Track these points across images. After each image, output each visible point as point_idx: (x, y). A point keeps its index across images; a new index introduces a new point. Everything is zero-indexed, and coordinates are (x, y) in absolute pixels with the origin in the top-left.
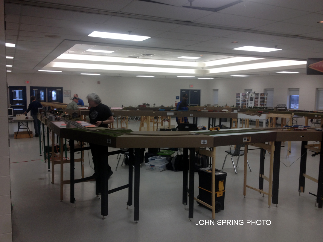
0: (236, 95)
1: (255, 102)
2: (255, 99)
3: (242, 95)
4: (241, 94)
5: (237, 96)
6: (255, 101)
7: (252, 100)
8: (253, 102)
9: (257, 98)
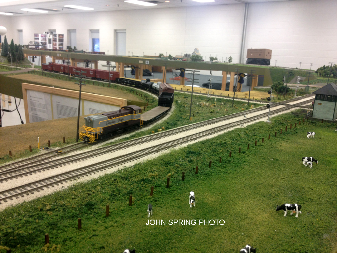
0: (34, 35)
1: (53, 45)
2: (53, 41)
3: (41, 37)
4: (40, 35)
5: (35, 37)
6: (53, 43)
7: (51, 43)
8: (52, 45)
9: (55, 40)
